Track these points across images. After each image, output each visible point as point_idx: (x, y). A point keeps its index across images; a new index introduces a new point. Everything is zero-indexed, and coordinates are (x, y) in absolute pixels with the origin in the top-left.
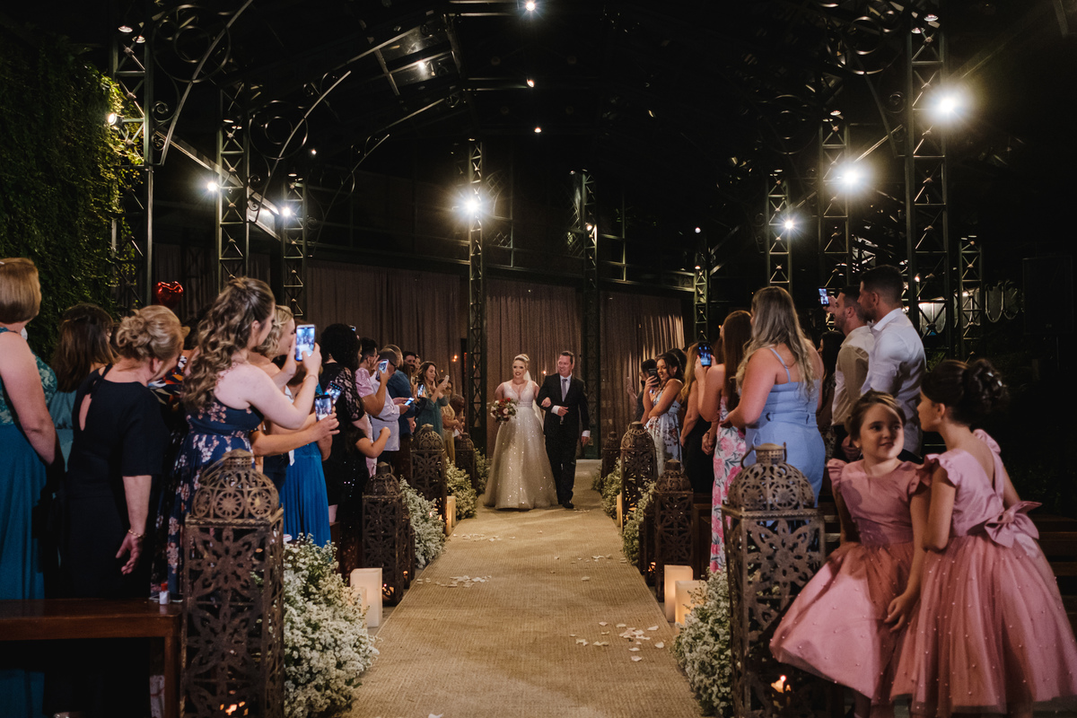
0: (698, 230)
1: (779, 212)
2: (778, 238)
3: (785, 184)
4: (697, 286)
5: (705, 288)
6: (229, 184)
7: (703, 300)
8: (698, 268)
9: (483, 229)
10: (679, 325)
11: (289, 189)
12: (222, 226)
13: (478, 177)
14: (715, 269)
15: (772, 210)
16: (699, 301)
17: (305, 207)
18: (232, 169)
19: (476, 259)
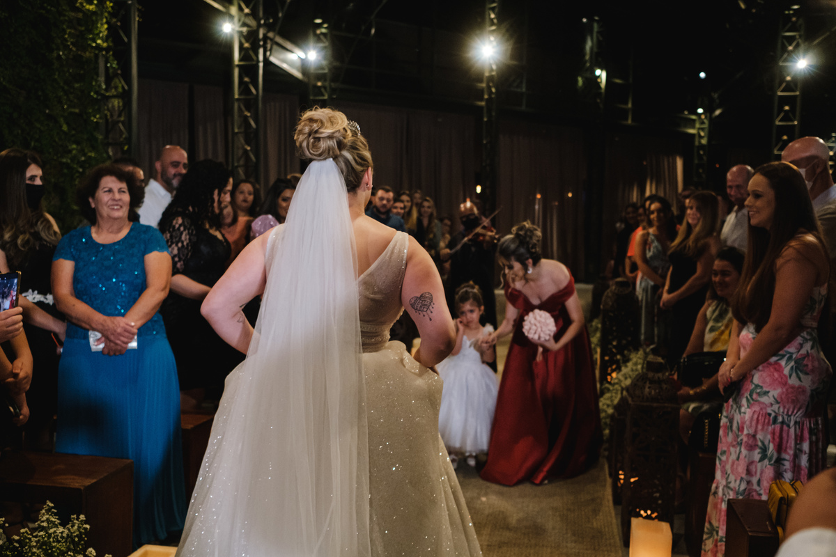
0: (702, 75)
1: (792, 51)
2: (788, 78)
3: (801, 21)
4: (699, 129)
5: (706, 130)
6: (244, 25)
7: (704, 141)
8: (700, 111)
9: (497, 74)
10: (679, 163)
11: (315, 34)
12: (238, 66)
13: (493, 24)
14: (718, 112)
15: (784, 50)
16: (700, 142)
17: (329, 52)
18: (247, 11)
19: (489, 101)
